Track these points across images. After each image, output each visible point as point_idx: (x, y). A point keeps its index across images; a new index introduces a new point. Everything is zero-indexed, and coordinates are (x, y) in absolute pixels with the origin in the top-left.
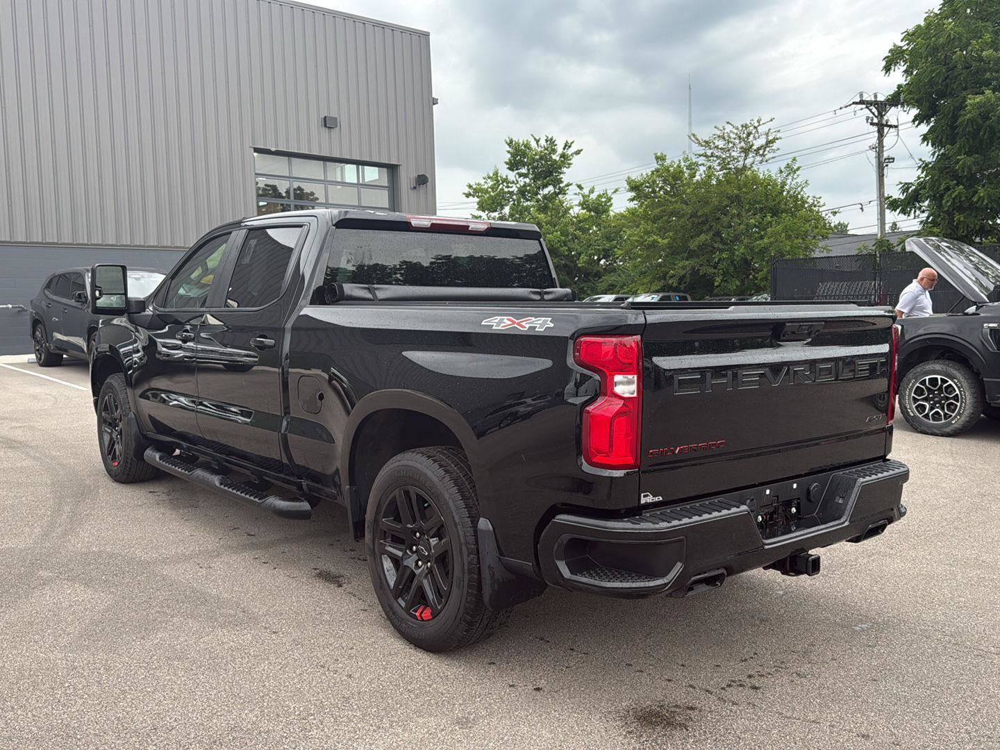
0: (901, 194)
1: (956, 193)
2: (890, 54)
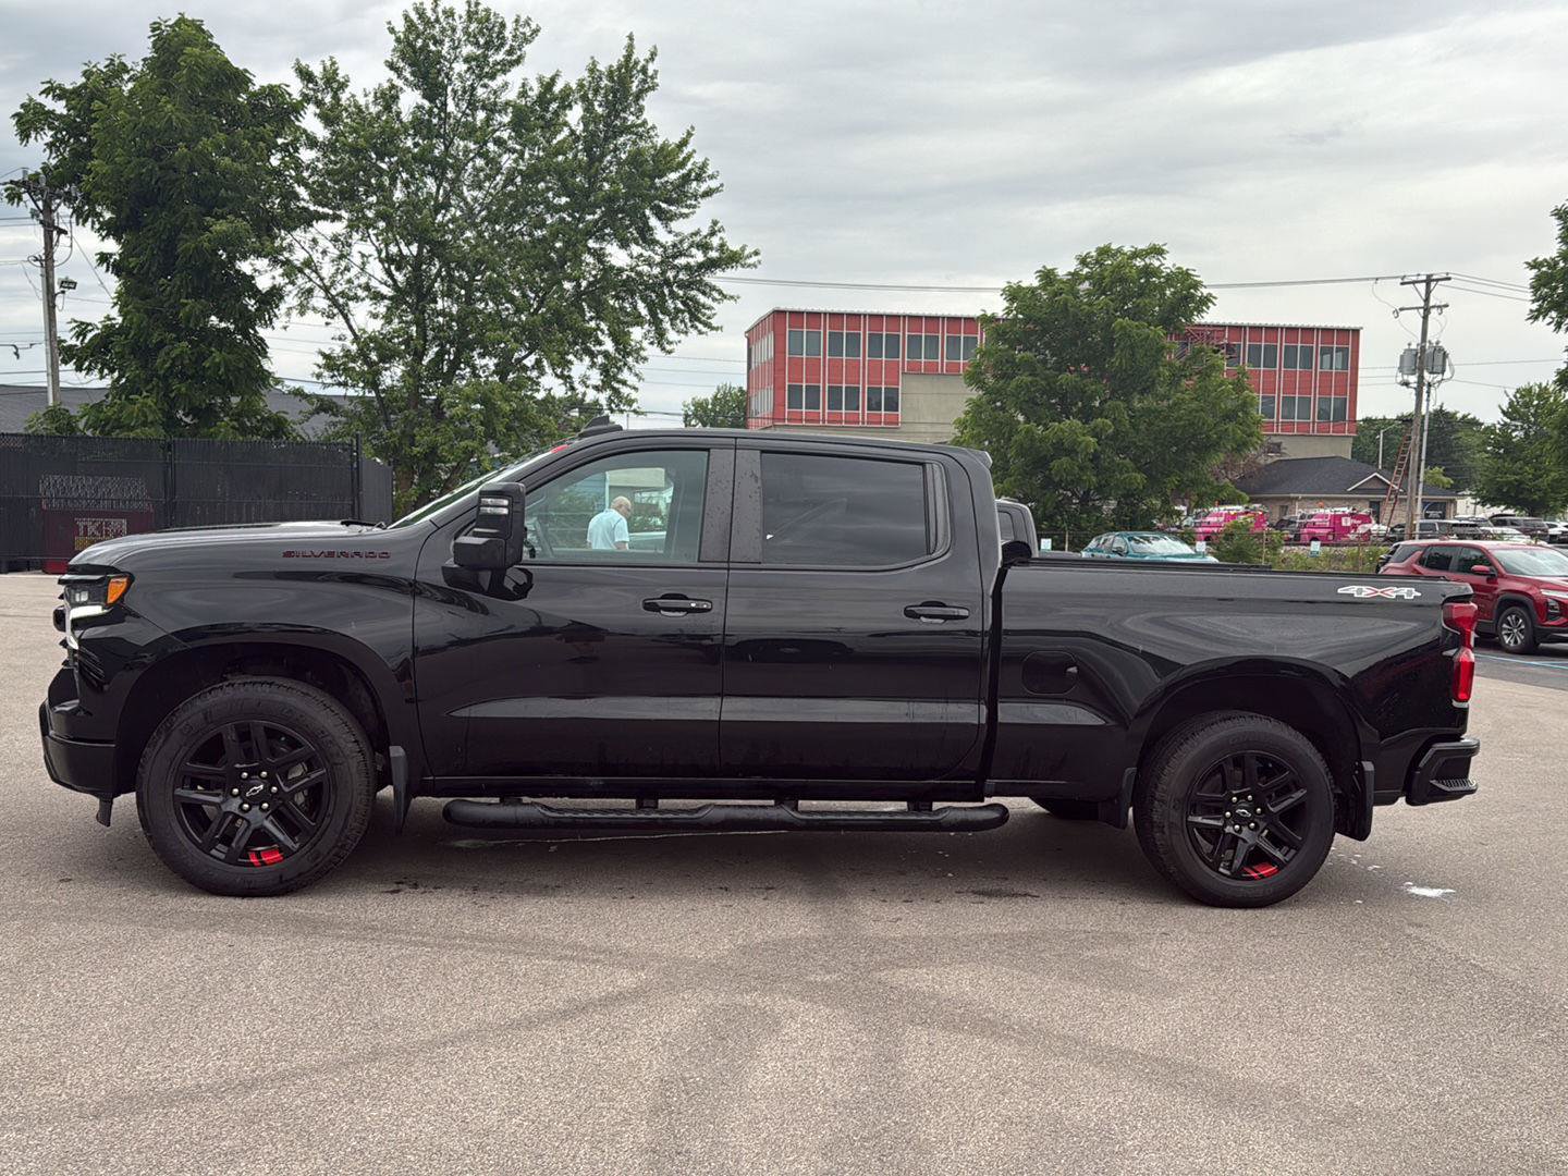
0: (74, 339)
1: (177, 351)
2: (22, 111)
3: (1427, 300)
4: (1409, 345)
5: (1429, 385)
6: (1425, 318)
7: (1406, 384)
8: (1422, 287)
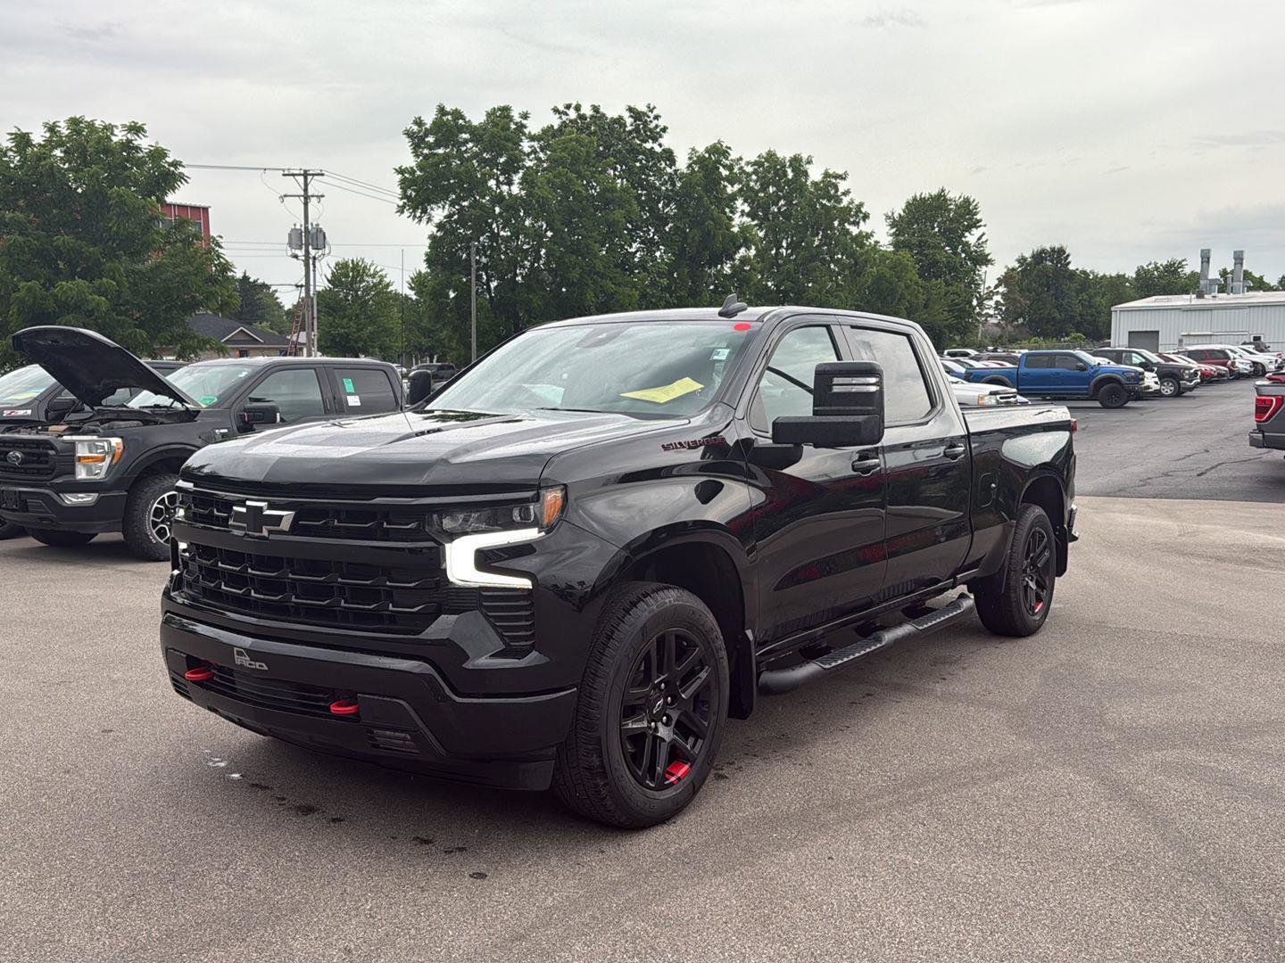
3: (306, 190)
4: (295, 225)
5: (314, 258)
6: (306, 204)
7: (296, 257)
8: (301, 179)
